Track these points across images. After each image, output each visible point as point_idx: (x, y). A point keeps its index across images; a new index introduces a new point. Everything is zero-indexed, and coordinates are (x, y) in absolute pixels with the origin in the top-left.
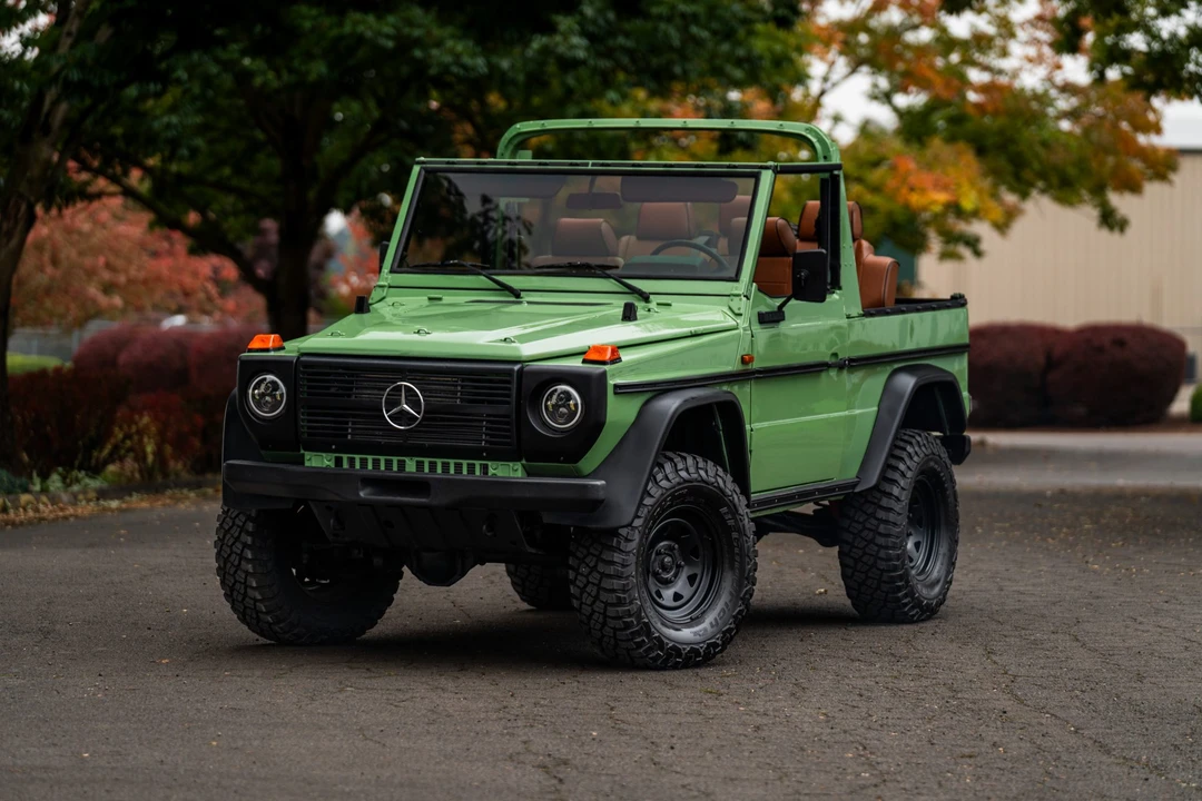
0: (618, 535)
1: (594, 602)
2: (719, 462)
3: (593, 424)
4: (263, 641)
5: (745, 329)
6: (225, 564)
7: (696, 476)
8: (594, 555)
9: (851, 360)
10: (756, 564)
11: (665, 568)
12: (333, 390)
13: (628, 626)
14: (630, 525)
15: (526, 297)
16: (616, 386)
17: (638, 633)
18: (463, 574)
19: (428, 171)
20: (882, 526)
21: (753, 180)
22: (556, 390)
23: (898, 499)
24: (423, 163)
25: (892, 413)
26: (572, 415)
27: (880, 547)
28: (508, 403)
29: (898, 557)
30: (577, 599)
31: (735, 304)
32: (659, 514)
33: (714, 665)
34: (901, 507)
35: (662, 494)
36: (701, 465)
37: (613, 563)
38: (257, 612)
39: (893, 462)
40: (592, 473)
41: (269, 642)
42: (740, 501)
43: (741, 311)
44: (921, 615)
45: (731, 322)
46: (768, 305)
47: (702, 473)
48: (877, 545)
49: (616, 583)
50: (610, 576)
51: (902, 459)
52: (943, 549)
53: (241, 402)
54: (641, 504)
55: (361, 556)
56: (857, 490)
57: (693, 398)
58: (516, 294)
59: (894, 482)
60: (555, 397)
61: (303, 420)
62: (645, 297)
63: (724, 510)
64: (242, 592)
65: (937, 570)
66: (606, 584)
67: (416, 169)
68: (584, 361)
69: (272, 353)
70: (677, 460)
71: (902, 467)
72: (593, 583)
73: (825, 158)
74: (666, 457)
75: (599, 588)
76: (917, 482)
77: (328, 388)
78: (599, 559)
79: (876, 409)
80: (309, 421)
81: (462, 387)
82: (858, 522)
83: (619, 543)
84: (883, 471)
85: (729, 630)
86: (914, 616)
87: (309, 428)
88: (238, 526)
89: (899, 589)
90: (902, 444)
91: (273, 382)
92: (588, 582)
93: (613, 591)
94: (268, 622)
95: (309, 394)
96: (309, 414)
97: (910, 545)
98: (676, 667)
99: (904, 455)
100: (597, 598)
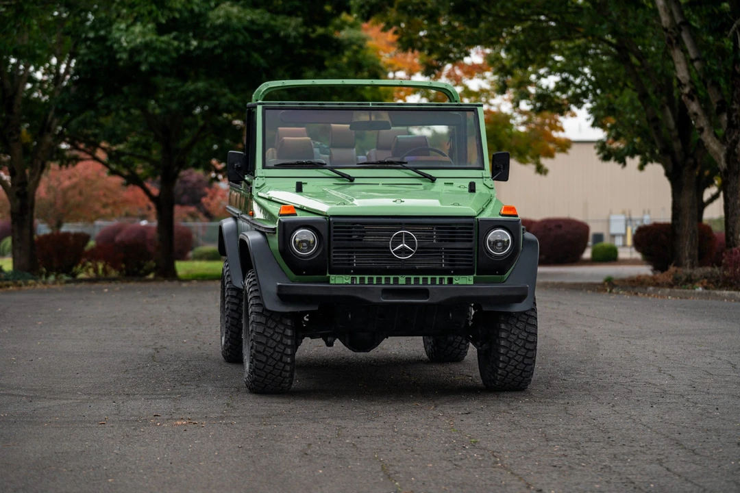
12: (354, 237)
16: (524, 229)
19: (266, 109)
21: (472, 113)
24: (264, 103)
26: (504, 247)
28: (471, 241)
31: (488, 182)
40: (506, 280)
43: (493, 187)
58: (351, 179)
61: (334, 256)
62: (433, 180)
68: (501, 215)
77: (351, 236)
80: (338, 257)
81: (437, 232)
87: (338, 260)
95: (336, 240)
96: (337, 252)
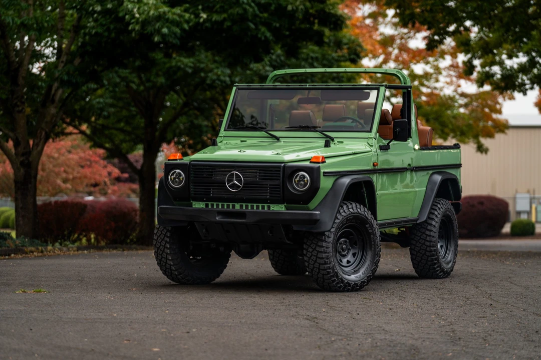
0: (325, 235)
1: (314, 263)
2: (365, 206)
3: (314, 188)
4: (172, 283)
5: (374, 152)
6: (158, 250)
7: (356, 211)
8: (315, 244)
9: (416, 168)
10: (380, 249)
11: (343, 250)
12: (205, 176)
13: (329, 273)
14: (329, 231)
15: (282, 140)
16: (324, 173)
17: (333, 276)
18: (258, 254)
19: (239, 89)
20: (428, 237)
21: (377, 91)
22: (299, 174)
23: (434, 226)
24: (237, 86)
25: (432, 190)
26: (305, 184)
27: (427, 246)
28: (279, 180)
29: (435, 251)
30: (307, 262)
31: (370, 141)
32: (341, 227)
33: (363, 291)
34: (436, 230)
35: (343, 218)
36: (358, 206)
37: (322, 247)
38: (171, 270)
39: (433, 211)
40: (314, 208)
41: (175, 283)
42: (374, 223)
43: (373, 145)
44: (444, 275)
45: (368, 149)
46: (383, 143)
47: (359, 210)
48: (426, 245)
49: (324, 255)
50: (321, 252)
51: (436, 210)
52: (452, 248)
53: (166, 181)
54: (334, 222)
55: (215, 246)
56: (418, 222)
57: (355, 178)
58: (278, 139)
59: (433, 219)
60: (298, 177)
61: (192, 188)
62: (332, 139)
63: (368, 226)
64: (165, 261)
65: (450, 257)
66: (320, 255)
67: (234, 88)
68: (310, 162)
69: (178, 161)
70: (348, 204)
71: (436, 213)
72: (314, 256)
73: (405, 83)
74: (344, 203)
75: (317, 257)
76: (442, 220)
77: (203, 175)
78: (317, 245)
79: (425, 189)
80: (194, 189)
81: (259, 173)
82: (418, 236)
83: (325, 238)
84: (429, 215)
85: (370, 276)
86: (441, 275)
87: (194, 191)
88: (163, 234)
89: (435, 264)
90: (436, 204)
91: (179, 173)
92: (312, 255)
93: (323, 258)
94: (176, 274)
95: (194, 177)
96: (194, 186)
97: (439, 246)
98: (348, 291)
99: (437, 208)
100: (315, 261)
